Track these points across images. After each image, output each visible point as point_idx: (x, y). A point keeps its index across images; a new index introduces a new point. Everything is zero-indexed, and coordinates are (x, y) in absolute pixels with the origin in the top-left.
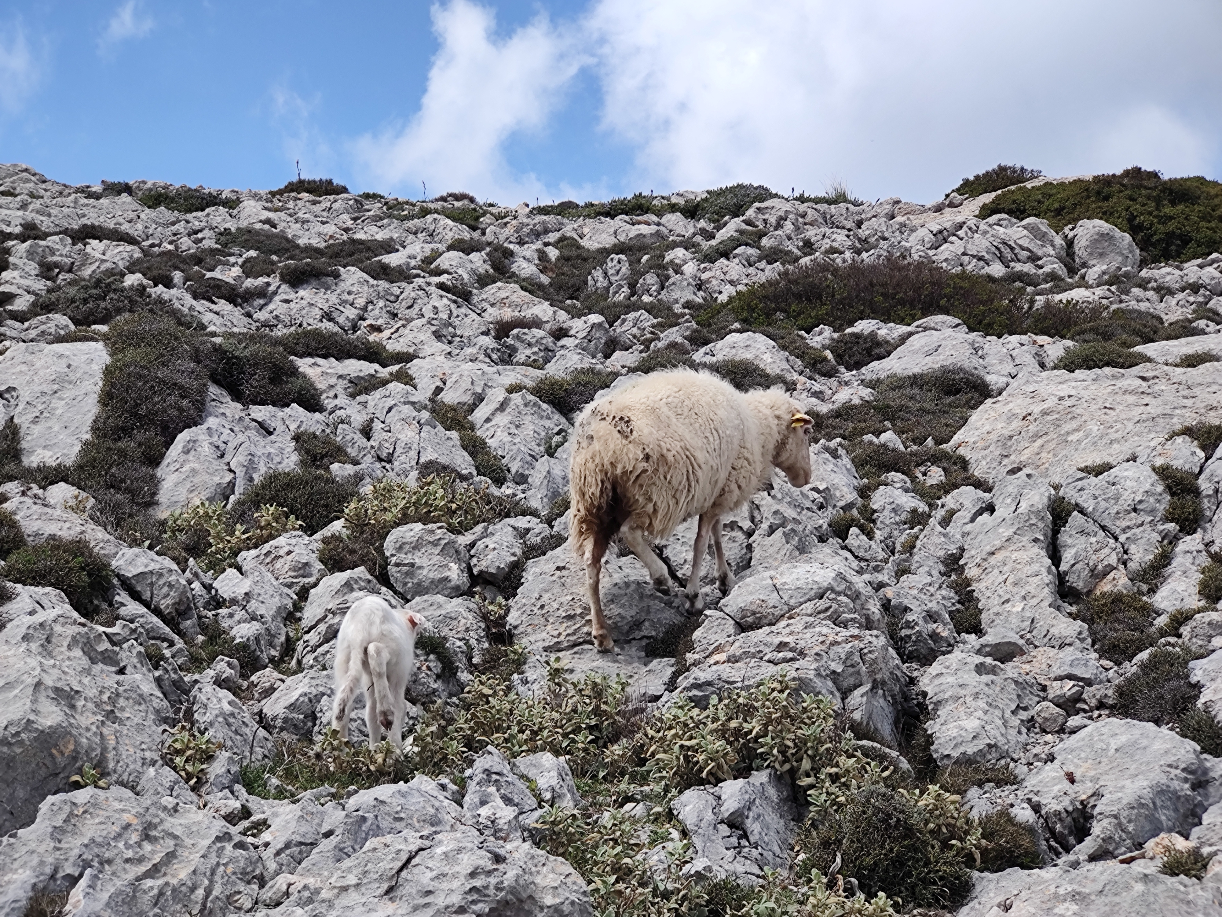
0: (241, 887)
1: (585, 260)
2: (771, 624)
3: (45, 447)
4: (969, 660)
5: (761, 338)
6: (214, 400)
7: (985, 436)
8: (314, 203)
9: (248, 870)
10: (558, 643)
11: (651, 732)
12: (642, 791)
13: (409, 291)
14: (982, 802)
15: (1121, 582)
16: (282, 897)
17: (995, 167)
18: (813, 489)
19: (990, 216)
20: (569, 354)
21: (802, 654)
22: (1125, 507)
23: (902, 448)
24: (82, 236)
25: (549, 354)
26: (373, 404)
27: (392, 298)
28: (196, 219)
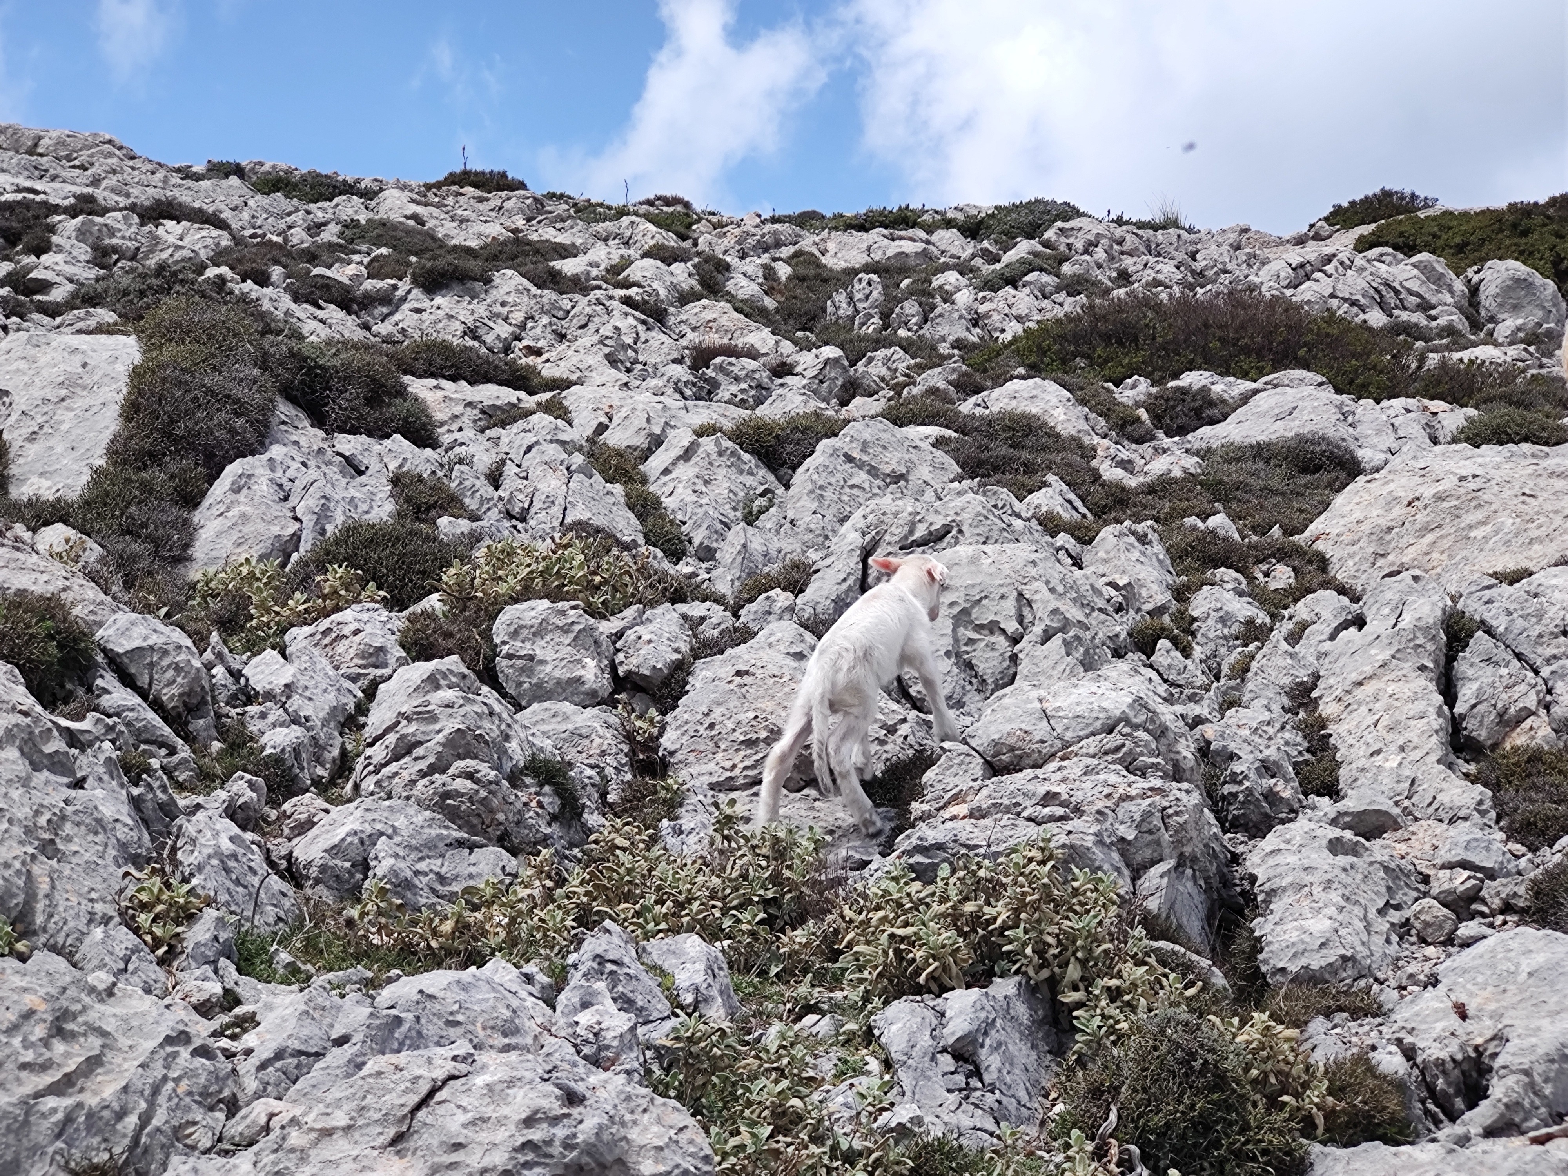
0: (198, 1114)
1: (825, 281)
2: (1036, 766)
3: (41, 474)
4: (1319, 832)
5: (1051, 387)
6: (284, 423)
7: (1353, 526)
8: (481, 200)
9: (212, 1089)
10: (731, 778)
11: (848, 913)
12: (831, 999)
13: (583, 304)
14: (1330, 1040)
15: (1541, 733)
16: (259, 1133)
17: (1377, 190)
18: (1109, 584)
19: (1370, 248)
20: (789, 394)
21: (1078, 811)
22: (1552, 628)
23: (1236, 536)
24: (154, 215)
25: (762, 393)
26: (507, 440)
27: (560, 314)
28: (320, 211)
